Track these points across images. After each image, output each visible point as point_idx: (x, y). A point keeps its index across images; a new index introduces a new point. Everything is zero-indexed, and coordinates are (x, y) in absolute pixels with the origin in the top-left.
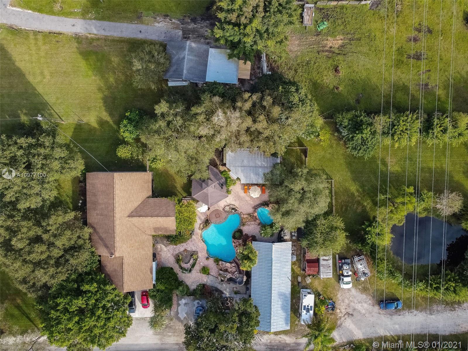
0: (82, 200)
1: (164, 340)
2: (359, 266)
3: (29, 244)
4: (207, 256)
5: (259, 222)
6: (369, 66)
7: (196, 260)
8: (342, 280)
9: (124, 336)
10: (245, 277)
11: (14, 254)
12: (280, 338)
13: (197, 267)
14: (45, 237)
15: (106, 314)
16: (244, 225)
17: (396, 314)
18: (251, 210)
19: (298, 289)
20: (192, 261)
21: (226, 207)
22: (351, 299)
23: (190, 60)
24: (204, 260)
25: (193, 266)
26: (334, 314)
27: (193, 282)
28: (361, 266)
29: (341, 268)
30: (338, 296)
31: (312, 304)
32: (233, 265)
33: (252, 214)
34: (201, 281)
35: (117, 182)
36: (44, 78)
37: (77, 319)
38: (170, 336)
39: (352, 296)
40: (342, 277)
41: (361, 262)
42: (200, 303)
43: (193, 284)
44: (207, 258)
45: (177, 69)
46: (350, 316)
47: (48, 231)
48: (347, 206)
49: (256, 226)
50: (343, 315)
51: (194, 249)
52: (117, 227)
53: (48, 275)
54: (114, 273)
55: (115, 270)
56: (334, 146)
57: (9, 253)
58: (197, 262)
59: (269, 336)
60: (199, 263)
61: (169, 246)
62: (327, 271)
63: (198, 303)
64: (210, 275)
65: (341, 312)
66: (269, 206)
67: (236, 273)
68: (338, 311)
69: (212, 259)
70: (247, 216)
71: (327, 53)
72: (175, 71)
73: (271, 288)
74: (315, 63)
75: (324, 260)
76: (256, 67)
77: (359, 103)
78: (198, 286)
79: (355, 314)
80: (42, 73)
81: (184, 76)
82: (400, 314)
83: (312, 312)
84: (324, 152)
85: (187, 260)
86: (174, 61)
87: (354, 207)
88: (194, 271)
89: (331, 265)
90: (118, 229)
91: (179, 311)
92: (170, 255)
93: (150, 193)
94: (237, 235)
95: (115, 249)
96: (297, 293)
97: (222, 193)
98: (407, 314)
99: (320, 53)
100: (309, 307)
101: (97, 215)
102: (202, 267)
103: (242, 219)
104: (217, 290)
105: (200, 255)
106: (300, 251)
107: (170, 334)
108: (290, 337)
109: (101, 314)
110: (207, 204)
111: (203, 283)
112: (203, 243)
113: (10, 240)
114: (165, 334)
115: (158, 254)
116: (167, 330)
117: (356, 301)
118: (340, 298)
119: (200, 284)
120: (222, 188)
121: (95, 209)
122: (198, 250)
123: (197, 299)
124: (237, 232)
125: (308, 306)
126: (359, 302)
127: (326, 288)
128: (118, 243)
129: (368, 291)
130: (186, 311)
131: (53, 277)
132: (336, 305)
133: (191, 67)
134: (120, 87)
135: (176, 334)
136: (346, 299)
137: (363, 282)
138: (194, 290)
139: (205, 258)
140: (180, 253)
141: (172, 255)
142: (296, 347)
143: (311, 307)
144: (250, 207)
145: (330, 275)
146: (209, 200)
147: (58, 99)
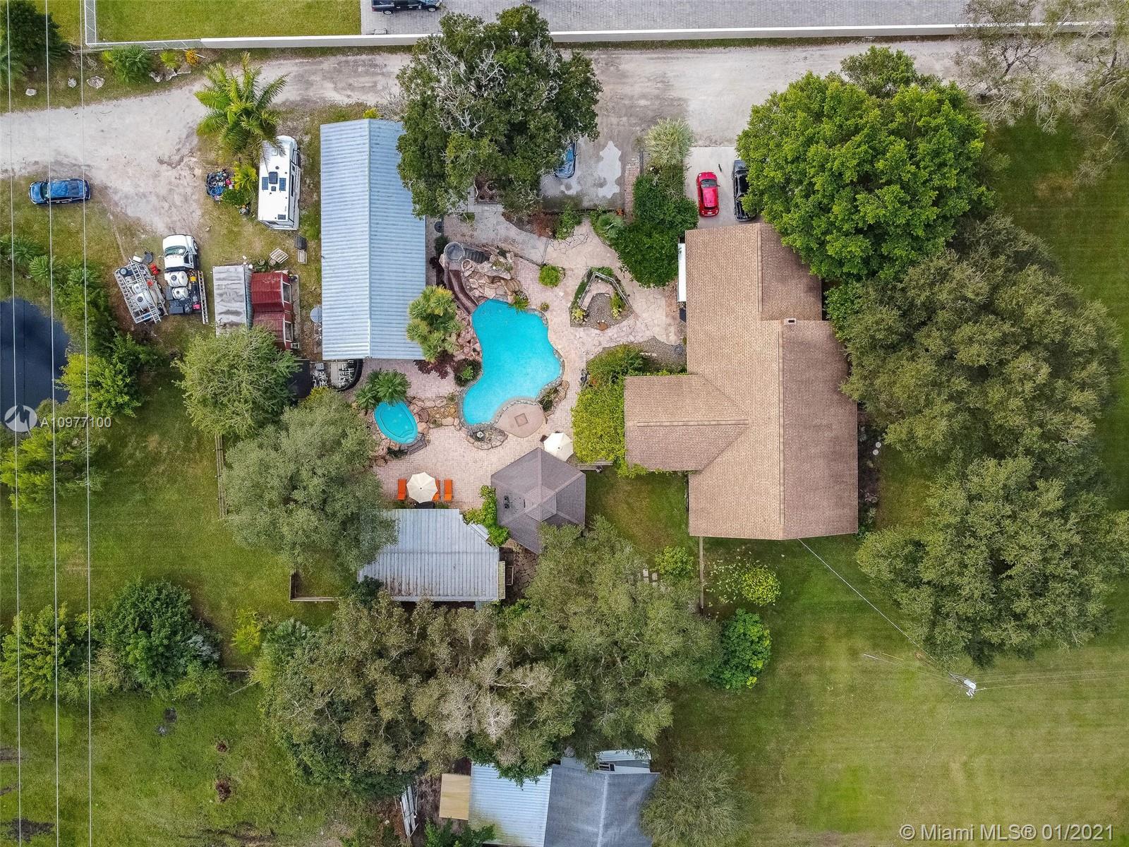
0: (872, 458)
1: (659, 85)
2: (145, 295)
3: (1002, 363)
4: (548, 315)
5: (412, 407)
6: (145, 803)
7: (575, 305)
8: (191, 257)
9: (756, 111)
10: (443, 266)
11: (1046, 337)
12: (349, 96)
13: (572, 284)
14: (960, 384)
15: (804, 173)
16: (452, 398)
17: (46, 167)
18: (435, 435)
19: (306, 228)
20: (587, 300)
21: (498, 443)
22: (166, 205)
23: (592, 821)
24: (556, 304)
25: (582, 289)
26: (208, 163)
27: (582, 243)
28: (141, 295)
29: (195, 290)
30: (199, 212)
31: (263, 195)
32: (477, 293)
33: (431, 426)
34: (562, 246)
35: (777, 517)
36: (965, 764)
37: (880, 165)
38: (644, 96)
39: (163, 211)
40: (191, 265)
41: (140, 306)
42: (563, 188)
43: (582, 238)
44: (545, 308)
45: (625, 799)
46: (166, 158)
47: (951, 398)
48: (187, 449)
49: (421, 395)
50: (185, 160)
51: (581, 332)
52: (776, 399)
53: (955, 282)
54: (786, 273)
55: (783, 280)
56: (224, 604)
57: (1058, 338)
58: (572, 299)
59: (379, 99)
60: (566, 293)
61: (646, 339)
62: (226, 282)
63: (568, 187)
64: (540, 262)
65: (192, 169)
66: (386, 450)
67: (467, 274)
68: (198, 172)
69: (533, 307)
70: (444, 421)
71: (252, 834)
72: (631, 793)
73: (371, 239)
74: (281, 809)
75: (237, 313)
76: (430, 799)
77: (168, 712)
78: (569, 234)
79: (155, 165)
80: (970, 775)
81: (606, 782)
82: (35, 168)
83: (264, 173)
84: (252, 587)
85: (599, 302)
86: (633, 819)
87: (169, 448)
88: (581, 273)
89: (217, 299)
90: (773, 393)
91: (618, 164)
92: (645, 315)
93: (693, 481)
94: (467, 373)
95: (781, 340)
96: (308, 217)
97: (506, 486)
98: (17, 168)
99: (269, 833)
100: (270, 186)
101: (829, 427)
102: (561, 284)
103: (458, 414)
104: (520, 224)
105: (566, 317)
106: (303, 331)
107: (643, 102)
108: (323, 99)
109: (816, 174)
110: (546, 457)
111: (556, 242)
112: (558, 347)
113: (1054, 375)
114: (657, 103)
115: (674, 318)
116: (651, 114)
117: (153, 199)
118: (195, 206)
119: (564, 238)
120: (507, 498)
121: (835, 440)
122: (572, 330)
123: (569, 197)
124: (467, 381)
125: (273, 189)
126: (144, 195)
127: (231, 232)
128: (773, 354)
129: (122, 226)
130: (601, 164)
131: (943, 276)
132: (203, 186)
133: (588, 804)
134: (773, 745)
135: (627, 102)
136: (178, 203)
137: (135, 249)
138: (579, 223)
139: (551, 308)
140: (617, 322)
141: (637, 317)
142: (306, 71)
143: (265, 188)
144: (437, 443)
145: (218, 273)
146: (540, 467)
147: (931, 712)
